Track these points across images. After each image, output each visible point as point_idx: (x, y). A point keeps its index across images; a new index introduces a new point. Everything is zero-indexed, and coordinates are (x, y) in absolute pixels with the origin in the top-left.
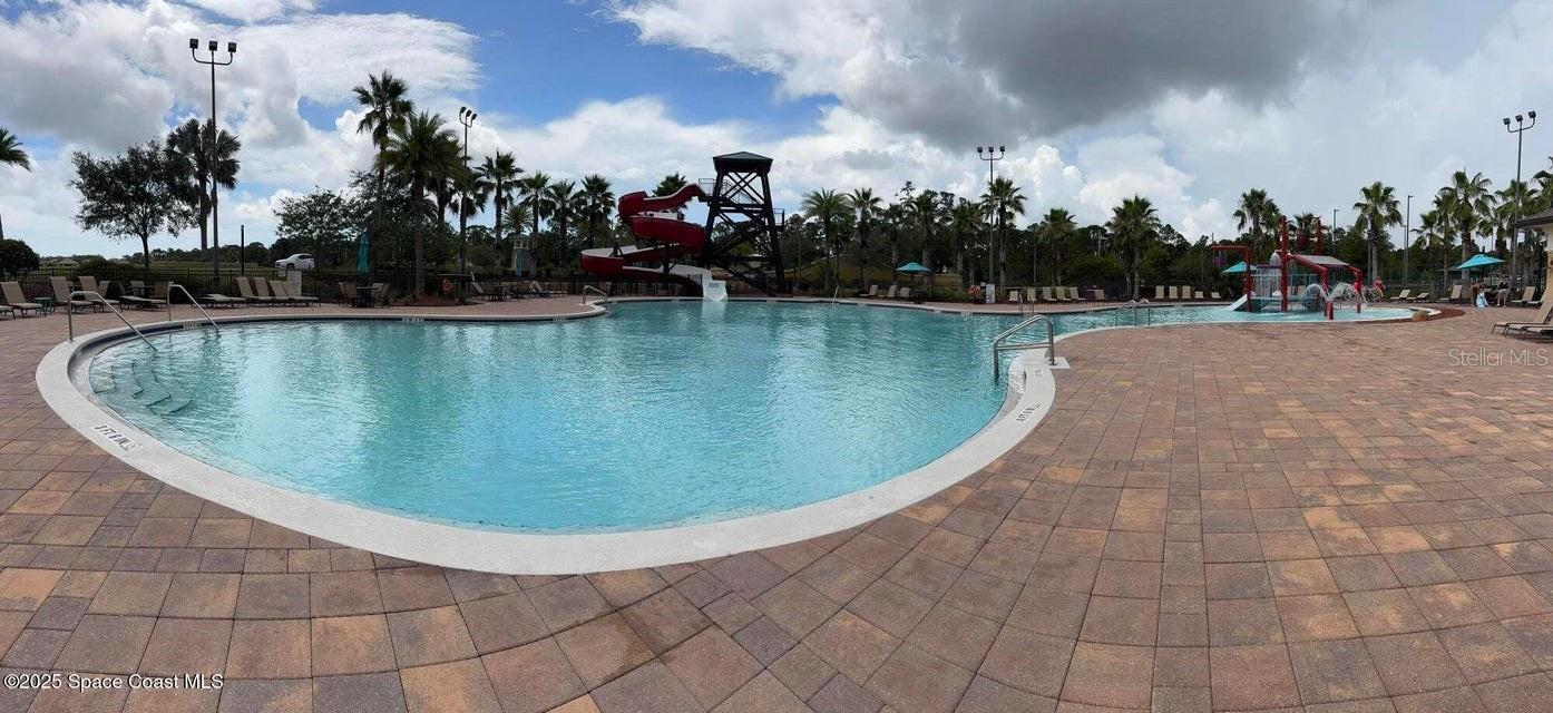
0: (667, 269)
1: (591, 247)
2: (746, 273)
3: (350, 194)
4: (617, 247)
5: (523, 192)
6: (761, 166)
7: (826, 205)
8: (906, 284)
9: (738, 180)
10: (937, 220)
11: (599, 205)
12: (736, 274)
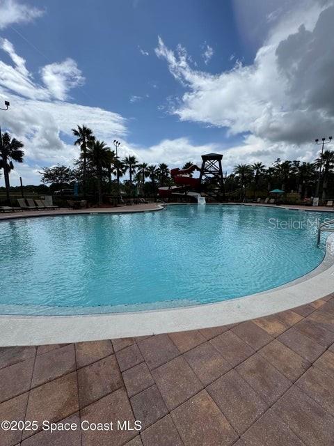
0: (186, 194)
1: (163, 186)
2: (213, 194)
3: (74, 168)
4: (170, 187)
5: (139, 169)
6: (219, 158)
7: (243, 170)
8: (273, 198)
9: (210, 163)
10: (290, 172)
11: (164, 173)
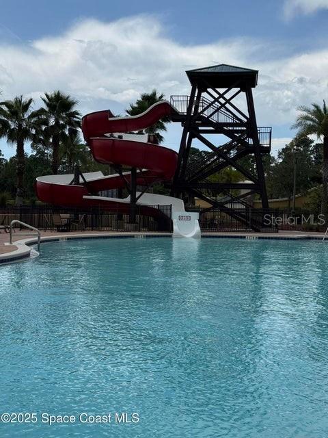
0: (134, 199)
2: (227, 202)
4: (78, 173)
6: (246, 80)
9: (216, 96)
11: (64, 127)
12: (216, 205)
